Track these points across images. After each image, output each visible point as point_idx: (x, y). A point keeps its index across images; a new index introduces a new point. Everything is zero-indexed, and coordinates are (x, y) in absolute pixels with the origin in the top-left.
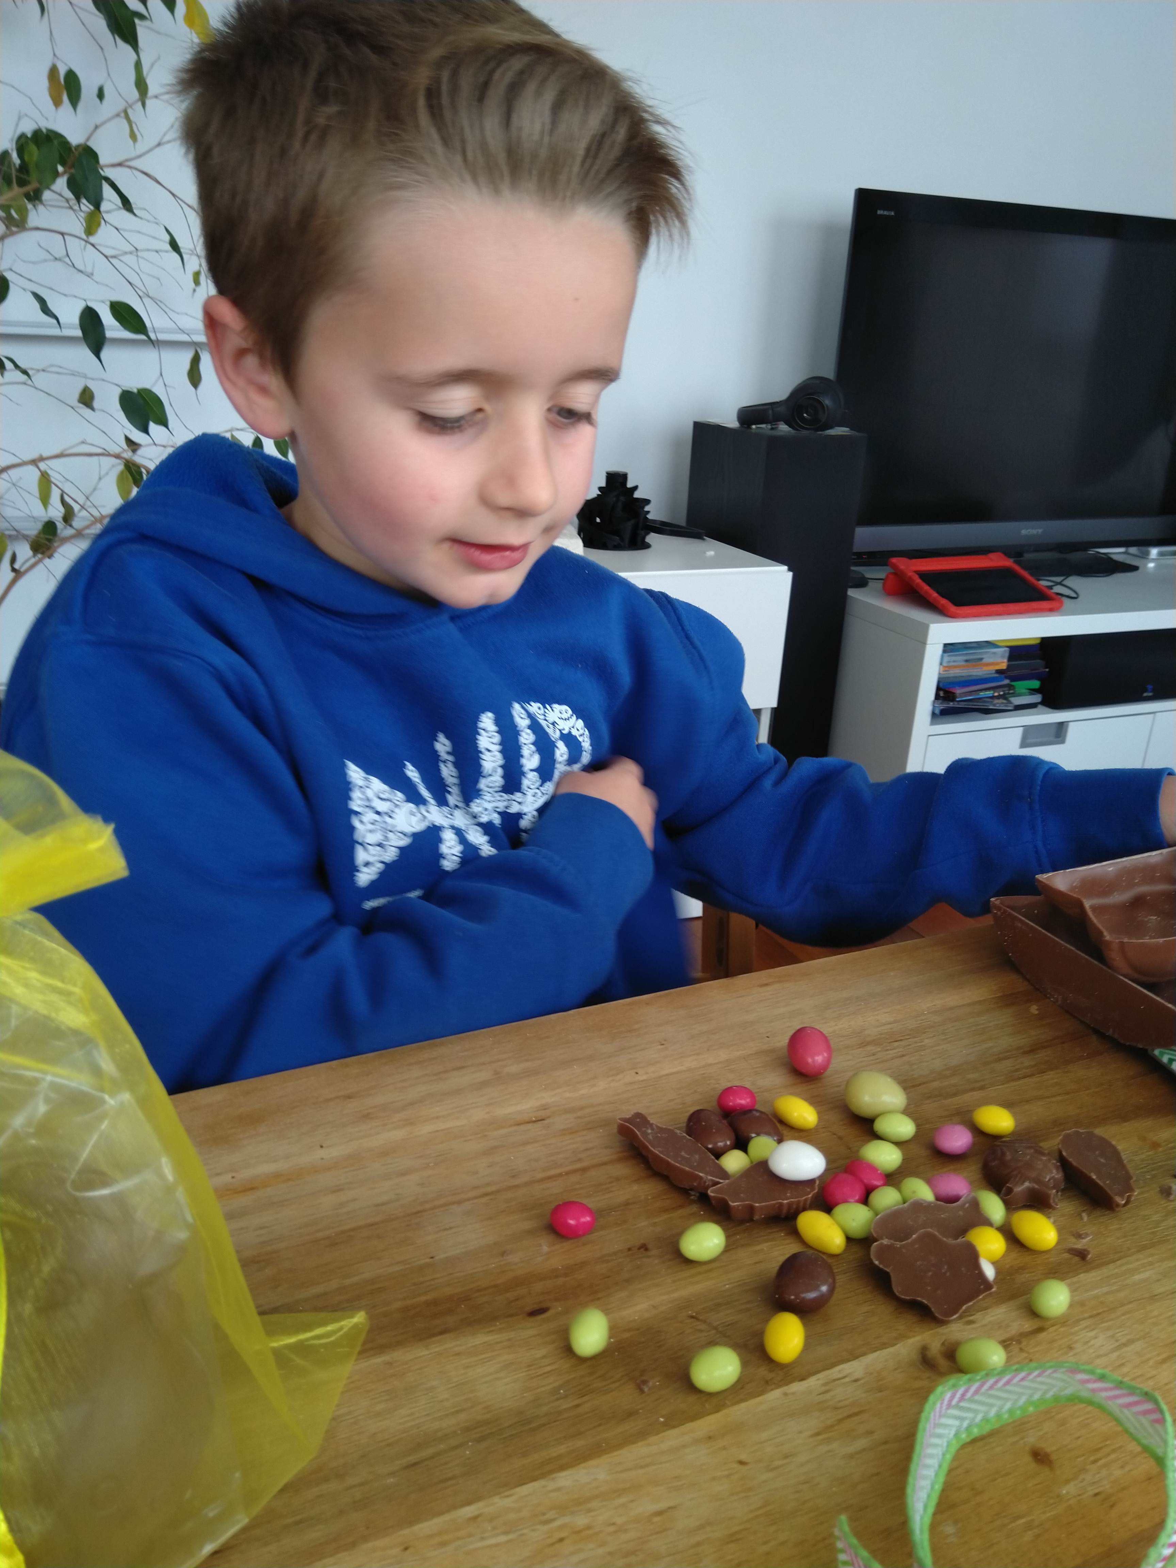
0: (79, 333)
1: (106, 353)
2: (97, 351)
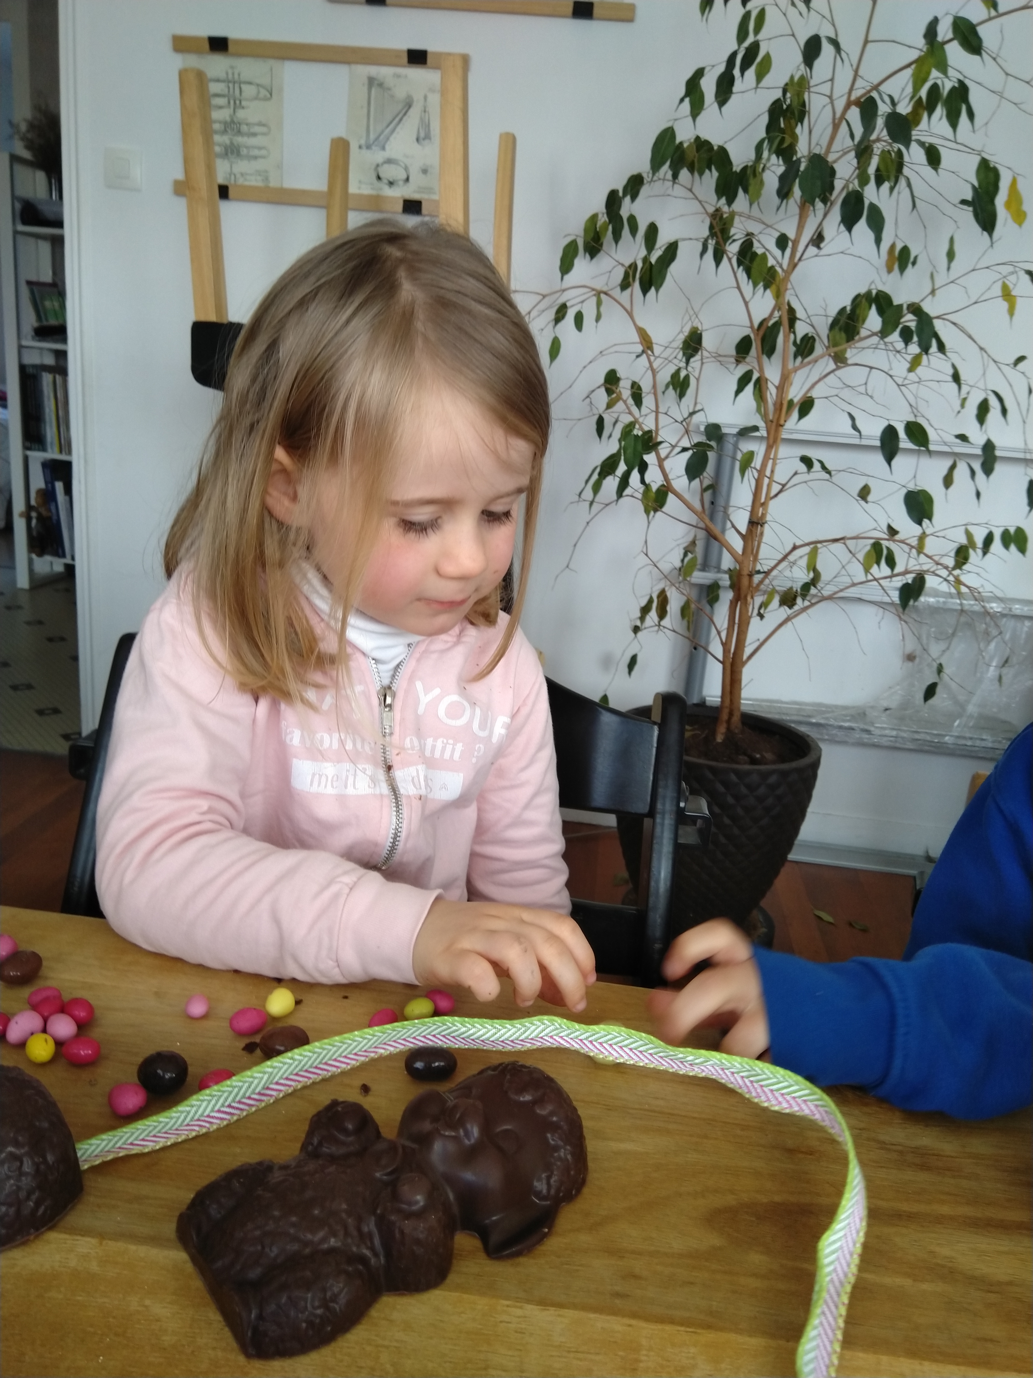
0: (878, 443)
1: (897, 461)
2: (889, 459)
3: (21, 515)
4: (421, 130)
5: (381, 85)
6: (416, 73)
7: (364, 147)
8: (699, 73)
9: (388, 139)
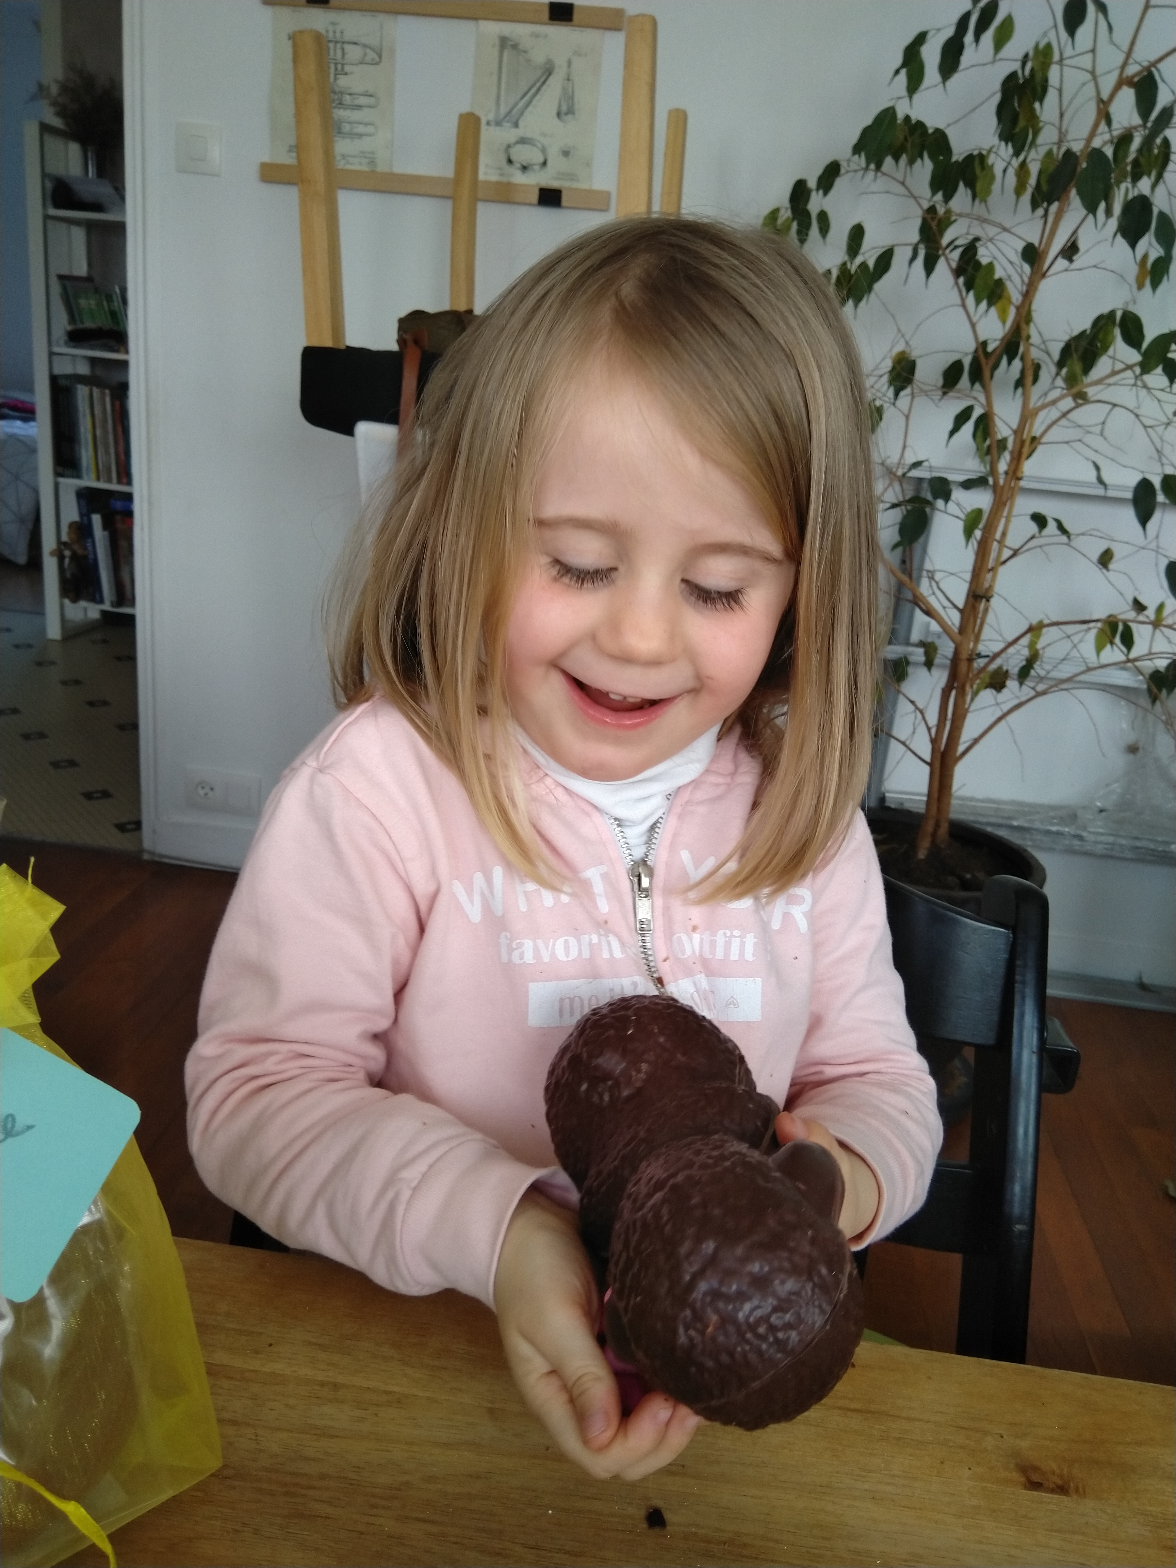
2: (1144, 518)
3: (52, 554)
4: (562, 103)
5: (515, 46)
6: (558, 32)
7: (493, 123)
8: (921, 38)
9: (522, 113)
